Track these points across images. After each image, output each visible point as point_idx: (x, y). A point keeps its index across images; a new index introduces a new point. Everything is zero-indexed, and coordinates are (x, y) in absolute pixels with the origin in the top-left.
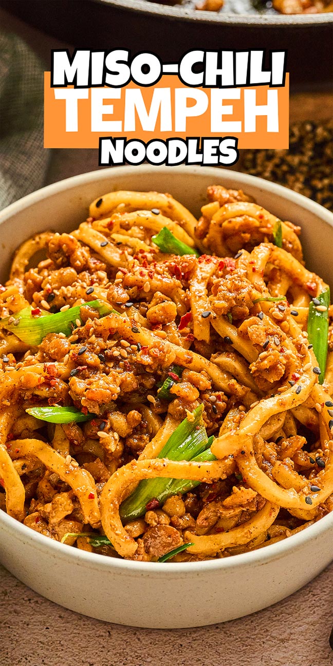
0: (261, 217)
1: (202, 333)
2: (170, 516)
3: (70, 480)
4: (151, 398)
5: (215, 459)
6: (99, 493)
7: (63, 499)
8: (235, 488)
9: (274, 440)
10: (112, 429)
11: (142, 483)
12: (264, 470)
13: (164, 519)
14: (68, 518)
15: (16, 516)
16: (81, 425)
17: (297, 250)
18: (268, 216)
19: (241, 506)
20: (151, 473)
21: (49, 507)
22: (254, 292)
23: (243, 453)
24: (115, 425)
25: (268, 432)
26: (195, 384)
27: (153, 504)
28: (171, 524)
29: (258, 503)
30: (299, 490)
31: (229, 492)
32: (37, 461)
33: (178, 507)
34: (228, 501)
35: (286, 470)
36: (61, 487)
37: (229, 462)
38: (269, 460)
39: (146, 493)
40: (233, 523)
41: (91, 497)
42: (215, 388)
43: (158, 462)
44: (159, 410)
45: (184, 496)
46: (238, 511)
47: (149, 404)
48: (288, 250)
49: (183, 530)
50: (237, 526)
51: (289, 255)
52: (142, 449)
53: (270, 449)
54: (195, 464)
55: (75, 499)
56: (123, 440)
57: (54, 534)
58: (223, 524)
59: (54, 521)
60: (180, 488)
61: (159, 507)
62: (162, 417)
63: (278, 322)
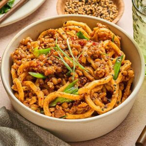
0: (109, 33)
1: (84, 61)
2: (63, 107)
3: (37, 93)
4: (65, 75)
5: (79, 94)
6: (44, 99)
7: (34, 98)
8: (82, 102)
9: (98, 93)
10: (51, 82)
11: (57, 98)
12: (92, 100)
13: (61, 108)
14: (35, 103)
15: (21, 101)
16: (44, 79)
17: (118, 44)
18: (111, 33)
19: (83, 108)
20: (59, 96)
21: (30, 100)
22: (100, 51)
23: (86, 93)
24: (53, 81)
25: (96, 90)
26: (78, 73)
27: (59, 103)
28: (63, 110)
29: (88, 108)
30: (101, 107)
31: (80, 103)
32: (30, 87)
33: (66, 105)
34: (79, 106)
35: (98, 101)
36: (35, 95)
37: (82, 96)
38: (94, 97)
39: (57, 100)
40: (80, 112)
41: (42, 99)
42: (84, 76)
43: (62, 93)
44: (66, 79)
45: (68, 103)
46: (82, 109)
47: (64, 77)
48: (116, 43)
49: (66, 112)
50: (81, 113)
51: (115, 45)
52: (59, 88)
53: (96, 95)
54: (72, 95)
55: (37, 99)
56: (55, 85)
57: (30, 107)
58: (77, 112)
59: (30, 104)
60: (67, 101)
61: (60, 105)
62: (67, 81)
63: (106, 61)
